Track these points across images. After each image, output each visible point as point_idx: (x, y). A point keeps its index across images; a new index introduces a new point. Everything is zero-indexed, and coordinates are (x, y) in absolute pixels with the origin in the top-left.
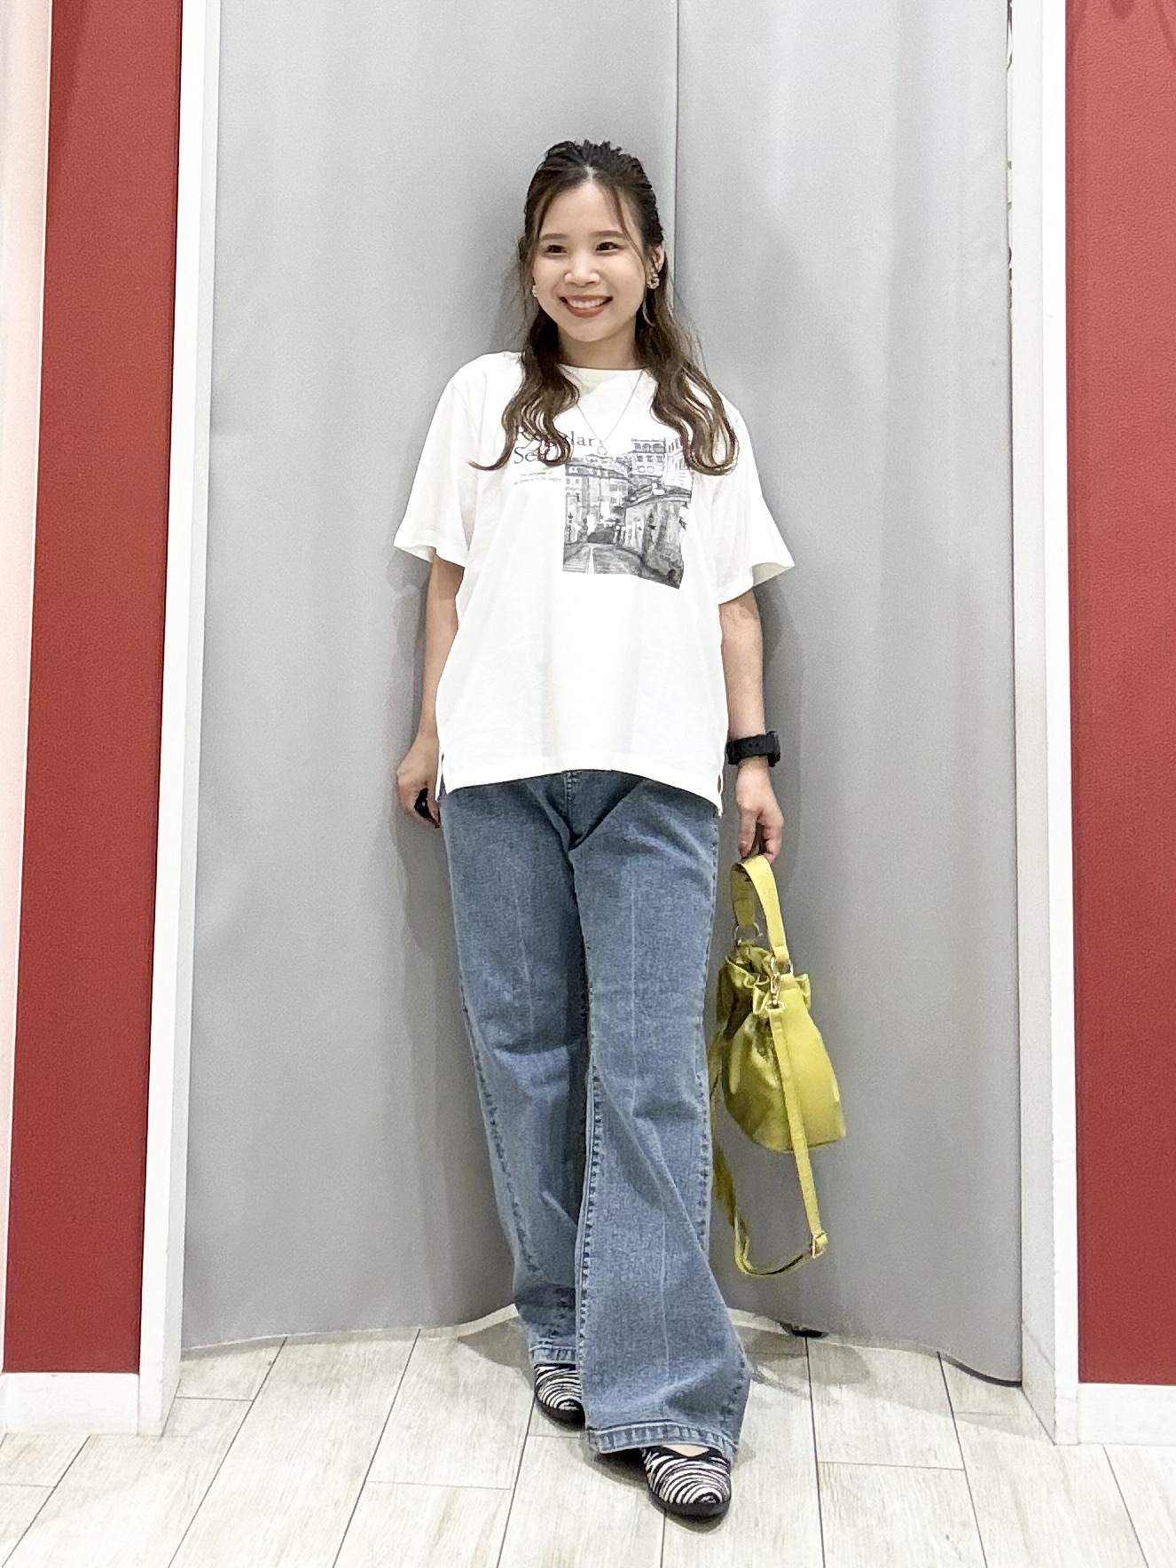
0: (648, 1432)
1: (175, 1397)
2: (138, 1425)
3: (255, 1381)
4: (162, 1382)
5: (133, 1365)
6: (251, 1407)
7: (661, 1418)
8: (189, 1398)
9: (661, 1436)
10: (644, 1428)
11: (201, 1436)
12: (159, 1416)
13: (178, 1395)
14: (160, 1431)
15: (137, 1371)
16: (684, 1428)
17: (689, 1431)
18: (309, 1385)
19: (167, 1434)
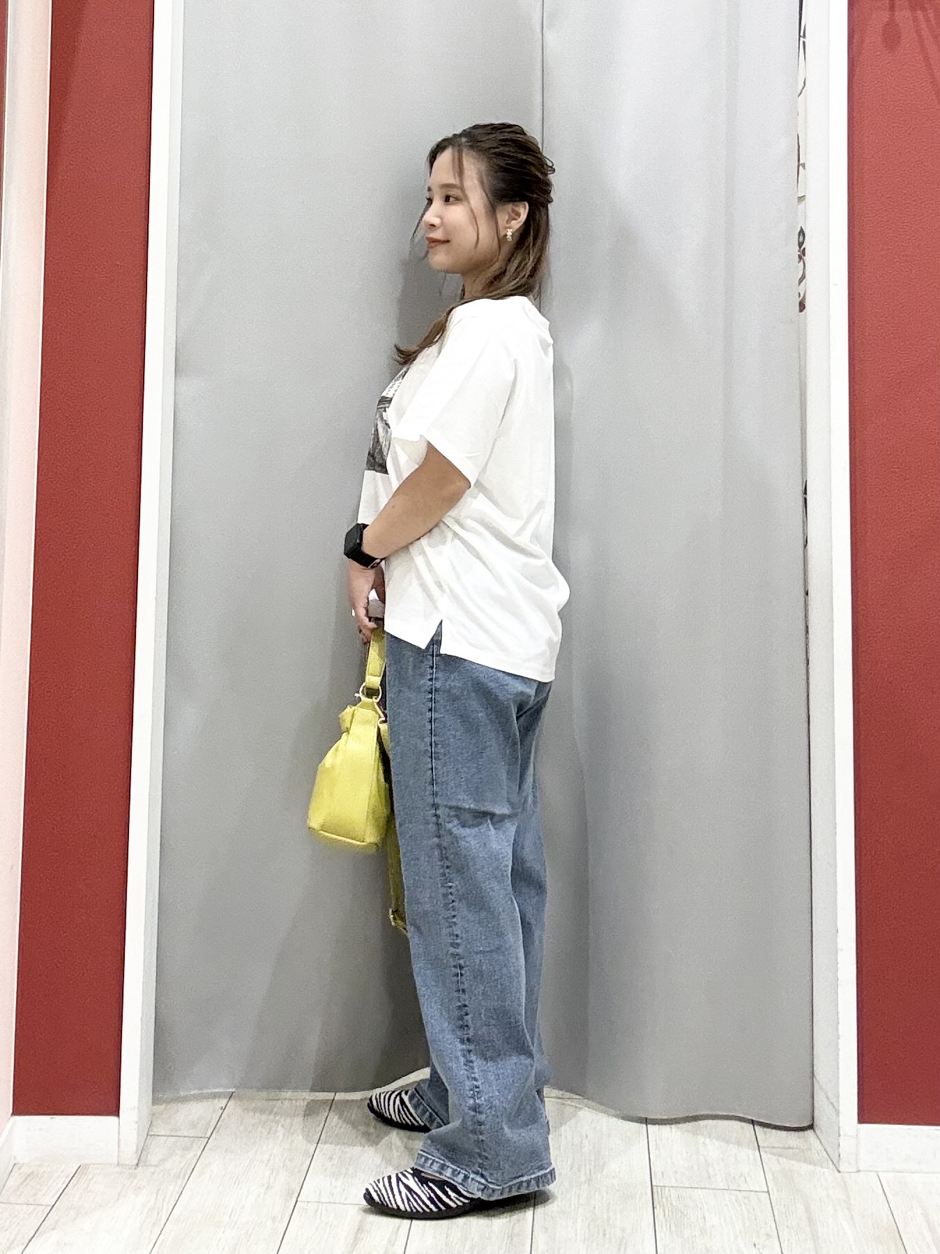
1: (148, 1135)
2: (118, 1156)
3: (210, 1122)
4: (137, 1122)
5: (116, 1111)
6: (207, 1143)
8: (159, 1136)
11: (168, 1165)
12: (135, 1150)
13: (150, 1134)
14: (136, 1162)
15: (118, 1115)
18: (253, 1125)
19: (141, 1164)
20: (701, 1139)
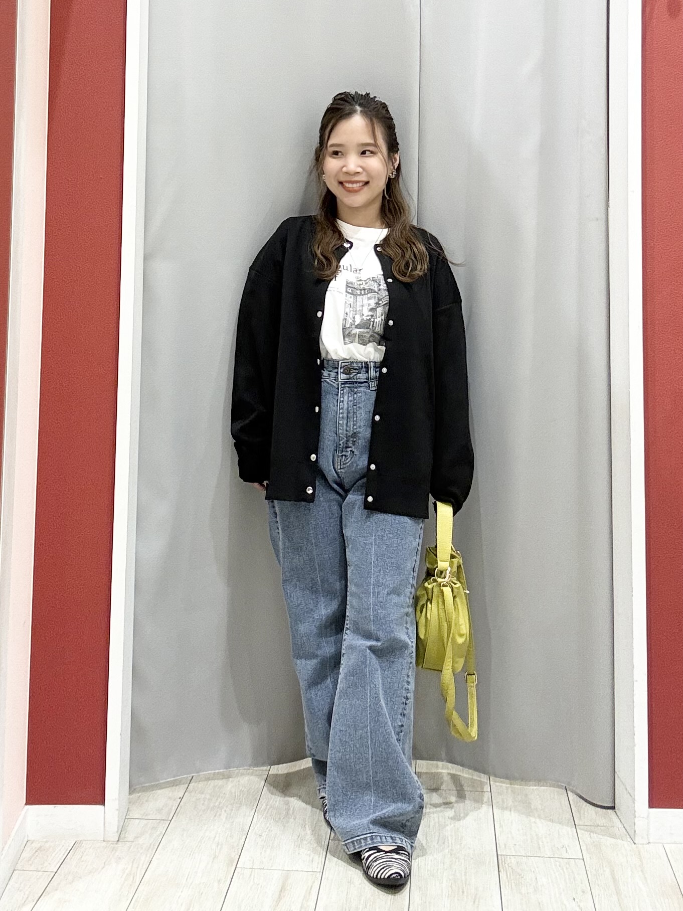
0: (362, 841)
1: (126, 818)
2: (104, 835)
3: (171, 809)
4: (117, 809)
5: (101, 801)
7: (369, 832)
9: (370, 842)
10: (361, 839)
11: (141, 841)
12: (116, 830)
14: (117, 839)
15: (104, 804)
16: (383, 836)
17: (386, 838)
18: (203, 810)
19: (121, 840)
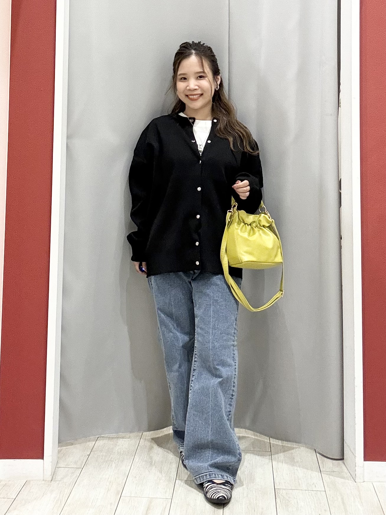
0: (205, 477)
1: (56, 467)
4: (51, 462)
5: (42, 457)
7: (208, 471)
8: (61, 467)
10: (204, 475)
12: (51, 474)
14: (51, 479)
19: (53, 480)
20: (296, 468)
